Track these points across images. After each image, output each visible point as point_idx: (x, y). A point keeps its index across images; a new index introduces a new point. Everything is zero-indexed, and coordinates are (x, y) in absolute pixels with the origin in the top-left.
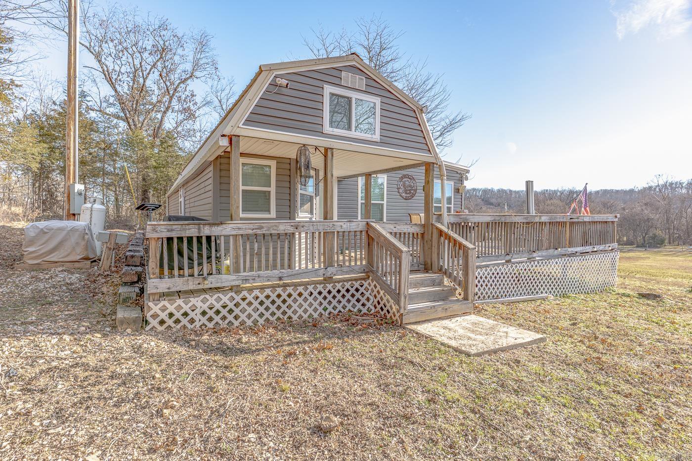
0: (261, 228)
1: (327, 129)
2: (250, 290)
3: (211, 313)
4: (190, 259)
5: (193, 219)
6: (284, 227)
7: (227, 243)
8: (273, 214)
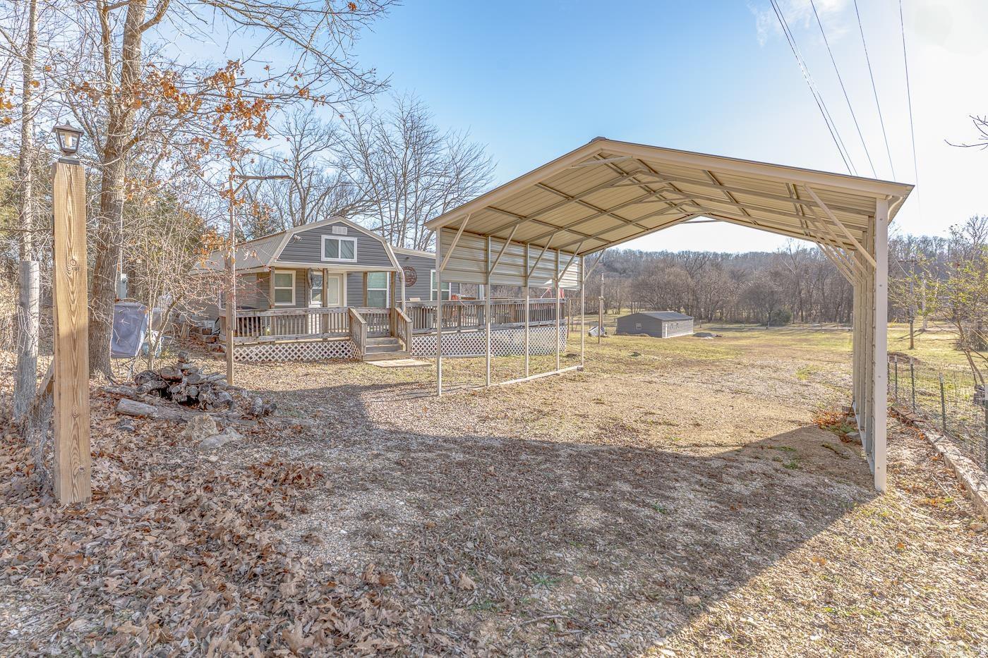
0: (286, 312)
1: (323, 258)
2: (280, 344)
3: (260, 355)
4: (250, 329)
5: (250, 308)
6: (299, 311)
7: (268, 320)
8: (294, 303)
